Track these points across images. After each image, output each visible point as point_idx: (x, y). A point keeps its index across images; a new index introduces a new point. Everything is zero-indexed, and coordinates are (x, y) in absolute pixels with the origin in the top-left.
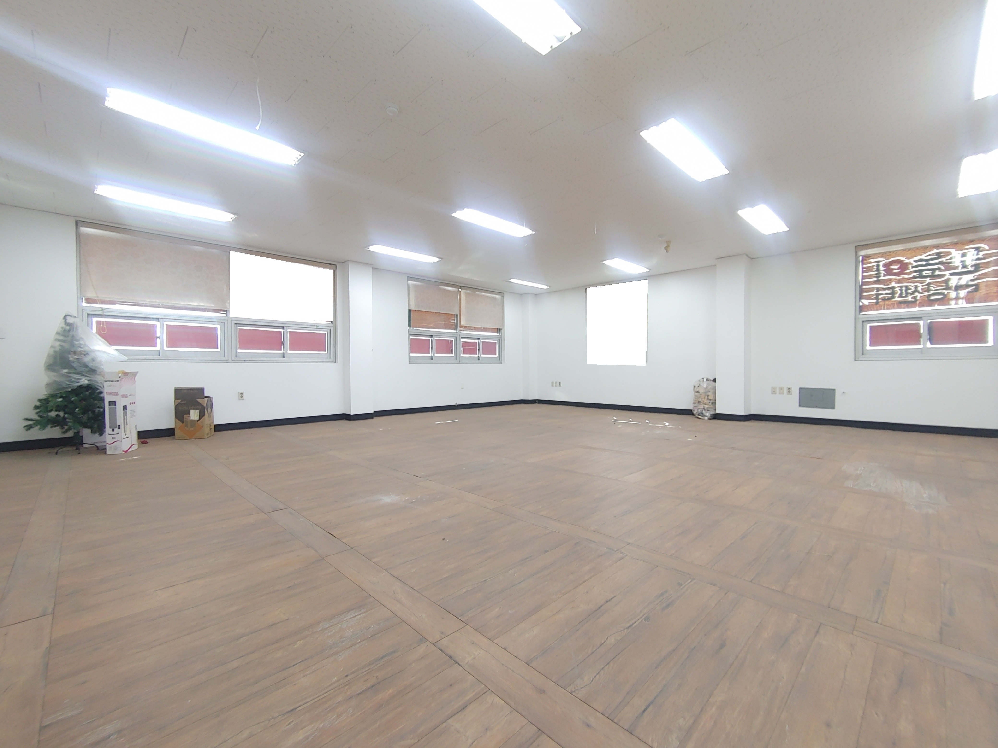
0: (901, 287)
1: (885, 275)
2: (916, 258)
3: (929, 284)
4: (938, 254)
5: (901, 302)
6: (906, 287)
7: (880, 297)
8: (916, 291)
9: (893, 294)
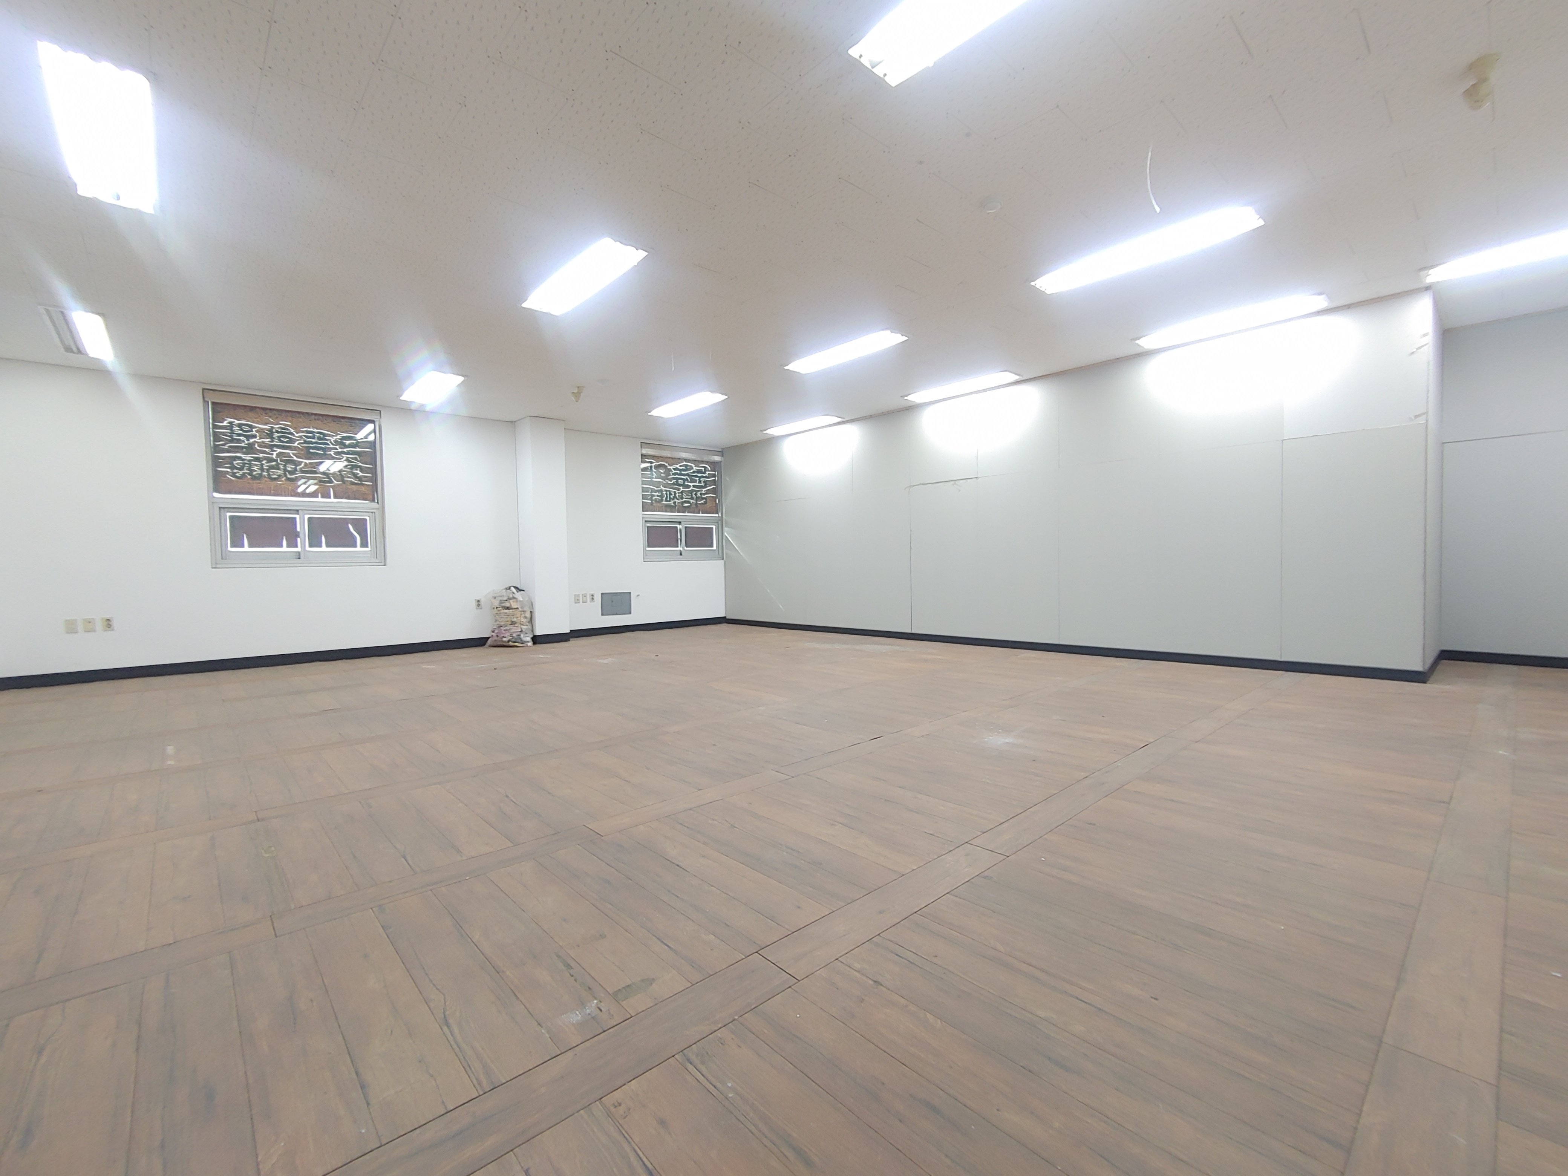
0: (666, 491)
1: (656, 478)
2: (674, 466)
3: (682, 492)
4: (686, 466)
5: (667, 506)
6: (669, 491)
7: (654, 498)
8: (675, 497)
9: (662, 496)
